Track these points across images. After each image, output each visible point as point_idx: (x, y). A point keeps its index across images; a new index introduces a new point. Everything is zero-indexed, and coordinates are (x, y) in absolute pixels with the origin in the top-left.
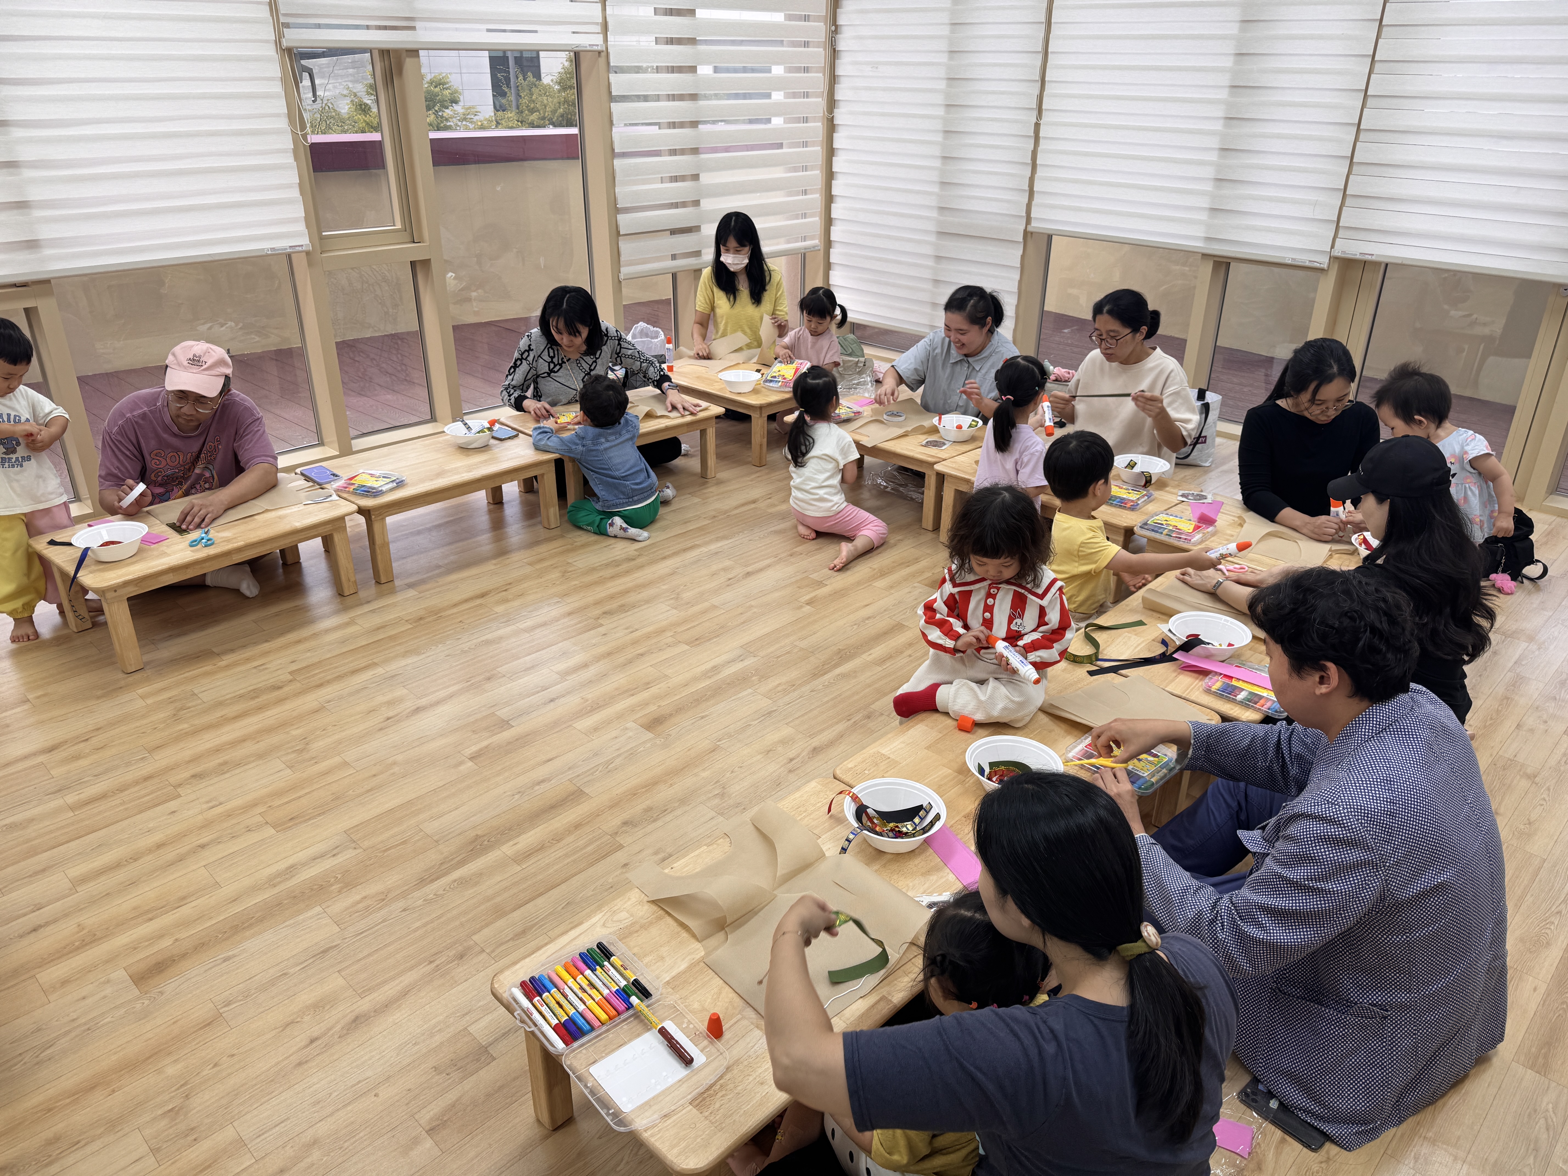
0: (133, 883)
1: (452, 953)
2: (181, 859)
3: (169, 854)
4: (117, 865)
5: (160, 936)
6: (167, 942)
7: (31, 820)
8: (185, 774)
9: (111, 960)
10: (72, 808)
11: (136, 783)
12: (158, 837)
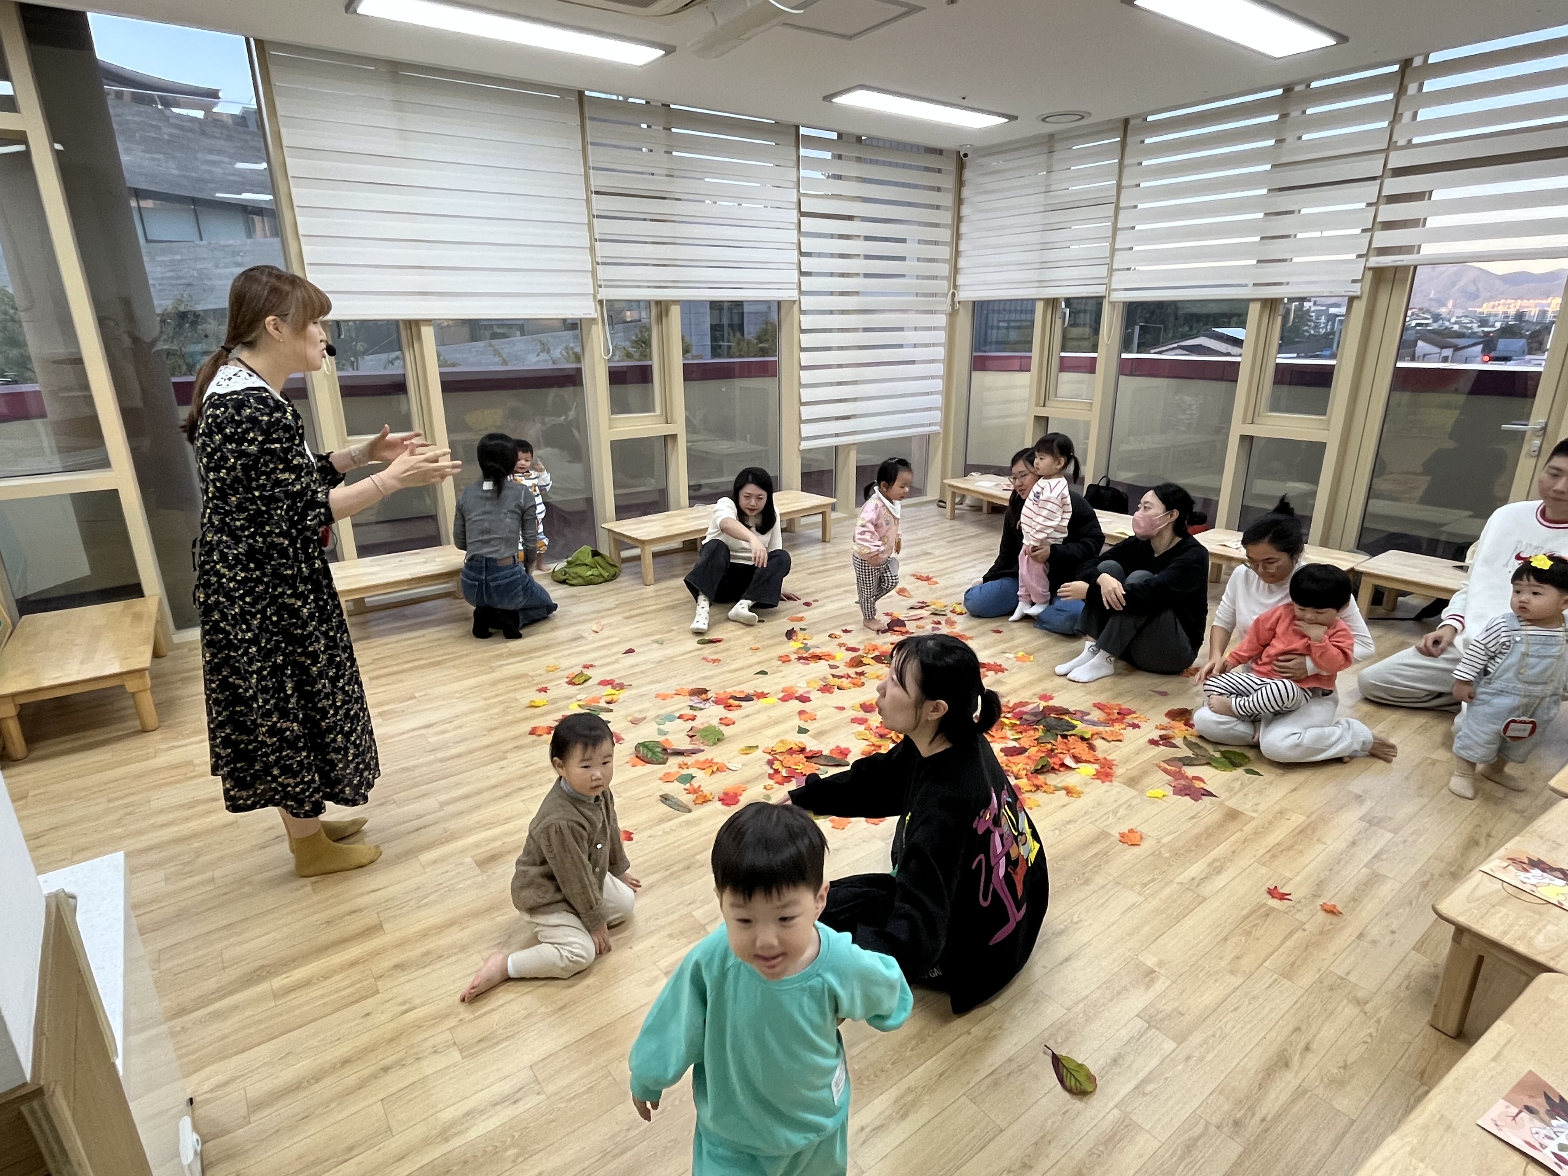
0: (477, 807)
1: (681, 866)
2: (507, 795)
3: (500, 792)
4: (467, 797)
5: (495, 839)
6: (497, 844)
7: (416, 767)
8: (510, 746)
9: (464, 851)
10: (442, 760)
11: (480, 749)
12: (493, 781)
